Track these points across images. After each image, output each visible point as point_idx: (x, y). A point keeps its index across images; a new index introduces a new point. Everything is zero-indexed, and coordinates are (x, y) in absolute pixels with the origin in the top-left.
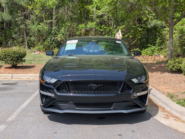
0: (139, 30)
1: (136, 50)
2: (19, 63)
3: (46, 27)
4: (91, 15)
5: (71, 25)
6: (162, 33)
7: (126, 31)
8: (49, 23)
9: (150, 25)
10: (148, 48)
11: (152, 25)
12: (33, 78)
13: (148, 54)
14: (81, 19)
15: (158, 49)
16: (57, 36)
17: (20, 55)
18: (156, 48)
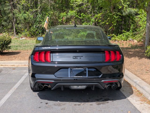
0: (114, 17)
1: (112, 35)
2: (5, 49)
3: (32, 15)
4: (71, 4)
5: (53, 14)
6: (135, 20)
7: (103, 19)
8: (34, 12)
9: (125, 13)
10: (123, 33)
11: (126, 12)
12: (18, 64)
13: (122, 39)
14: (62, 7)
15: (132, 34)
16: (41, 24)
17: (5, 42)
18: (130, 33)
